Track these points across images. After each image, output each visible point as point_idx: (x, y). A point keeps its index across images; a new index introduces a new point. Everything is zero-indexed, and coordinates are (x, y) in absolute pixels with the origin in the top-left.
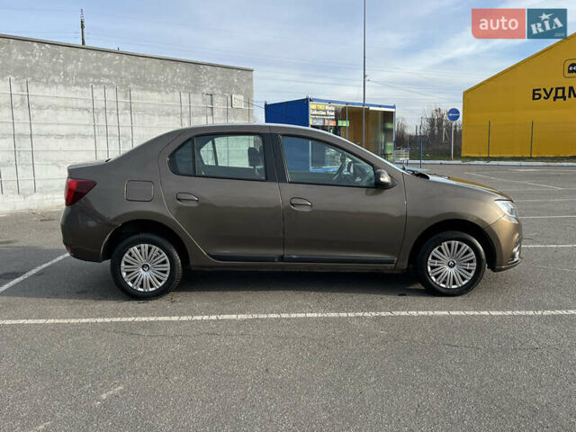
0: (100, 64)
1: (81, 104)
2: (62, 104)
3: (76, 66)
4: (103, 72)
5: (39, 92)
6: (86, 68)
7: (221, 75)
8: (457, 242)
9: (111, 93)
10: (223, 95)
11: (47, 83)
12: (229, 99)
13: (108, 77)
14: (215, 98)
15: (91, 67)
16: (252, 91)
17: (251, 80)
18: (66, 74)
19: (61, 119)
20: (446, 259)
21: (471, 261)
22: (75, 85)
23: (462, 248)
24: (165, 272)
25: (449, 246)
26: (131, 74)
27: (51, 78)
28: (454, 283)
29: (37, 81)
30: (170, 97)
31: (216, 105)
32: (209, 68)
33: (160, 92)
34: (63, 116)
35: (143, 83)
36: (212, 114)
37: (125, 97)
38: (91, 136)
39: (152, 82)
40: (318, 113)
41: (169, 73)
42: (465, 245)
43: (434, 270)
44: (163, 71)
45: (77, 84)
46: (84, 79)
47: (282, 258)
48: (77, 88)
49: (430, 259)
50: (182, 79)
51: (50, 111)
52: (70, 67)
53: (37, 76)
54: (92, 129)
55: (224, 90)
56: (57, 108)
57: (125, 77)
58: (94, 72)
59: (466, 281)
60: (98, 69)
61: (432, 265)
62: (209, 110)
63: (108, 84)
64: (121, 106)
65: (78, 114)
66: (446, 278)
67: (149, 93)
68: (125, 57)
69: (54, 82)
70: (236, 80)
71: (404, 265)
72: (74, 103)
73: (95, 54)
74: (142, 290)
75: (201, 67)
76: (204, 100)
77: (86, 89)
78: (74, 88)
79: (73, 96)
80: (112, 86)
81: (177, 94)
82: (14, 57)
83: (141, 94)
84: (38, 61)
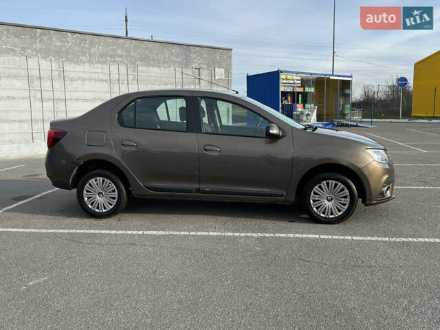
0: (115, 47)
1: (101, 77)
2: (87, 77)
3: (98, 50)
4: (117, 54)
5: (71, 69)
6: (105, 50)
7: (207, 54)
8: (334, 182)
9: (123, 69)
10: (208, 69)
11: (77, 62)
12: (213, 72)
13: (120, 56)
14: (202, 71)
15: (109, 49)
16: (231, 65)
17: (230, 57)
18: (91, 55)
19: (86, 87)
20: (326, 194)
21: (346, 197)
22: (97, 63)
23: (338, 186)
24: (114, 198)
25: (328, 184)
26: (138, 54)
27: (80, 58)
28: (332, 214)
29: (70, 61)
30: (167, 71)
31: (202, 77)
32: (197, 48)
33: (159, 67)
34: (87, 86)
35: (146, 60)
36: (200, 84)
37: (134, 71)
39: (154, 60)
40: (287, 82)
41: (166, 53)
42: (340, 184)
43: (315, 203)
44: (162, 51)
45: (98, 62)
46: (104, 58)
47: (198, 191)
48: (99, 65)
49: (312, 194)
50: (177, 57)
51: (79, 82)
52: (93, 50)
53: (70, 57)
54: (109, 95)
55: (209, 65)
56: (84, 80)
57: (133, 57)
58: (110, 53)
59: (342, 213)
60: (114, 51)
61: (314, 199)
62: (197, 80)
63: (121, 61)
64: (131, 77)
65: (99, 84)
66: (325, 209)
67: (151, 68)
68: (134, 41)
69: (82, 62)
70: (218, 58)
71: (292, 198)
72: (96, 76)
73: (111, 40)
74: (98, 211)
75: (191, 48)
76: (193, 73)
77: (105, 66)
78: (96, 66)
79: (95, 71)
80: (124, 63)
81: (172, 69)
82: (54, 43)
83: (144, 69)
84: (71, 46)
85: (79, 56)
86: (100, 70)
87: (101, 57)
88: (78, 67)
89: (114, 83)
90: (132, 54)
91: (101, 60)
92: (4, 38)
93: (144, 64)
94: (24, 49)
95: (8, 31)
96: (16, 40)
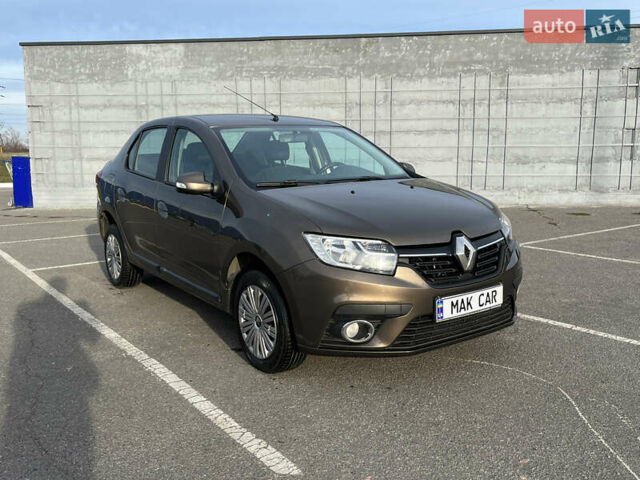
0: (472, 49)
1: (446, 96)
2: (424, 98)
3: (445, 56)
4: (475, 58)
5: (404, 88)
6: (455, 55)
8: (260, 290)
9: (483, 81)
11: (411, 77)
13: (479, 62)
18: (432, 66)
19: (421, 114)
21: (273, 325)
22: (441, 77)
26: (512, 55)
27: (416, 72)
29: (401, 77)
30: (567, 77)
33: (550, 73)
34: (425, 111)
35: (527, 65)
37: (501, 84)
38: (455, 131)
39: (539, 62)
43: (244, 325)
45: (443, 75)
46: (453, 68)
48: (444, 79)
50: (590, 53)
51: (412, 106)
52: (437, 58)
53: (401, 71)
54: (456, 123)
56: (419, 103)
57: (502, 61)
60: (470, 54)
62: (631, 91)
63: (480, 71)
64: (494, 95)
65: (441, 107)
66: (253, 341)
67: (534, 76)
68: (505, 35)
69: (420, 77)
72: (438, 96)
73: (467, 38)
74: (114, 276)
76: (623, 77)
77: (453, 79)
78: (439, 80)
79: (438, 88)
80: (483, 72)
81: (577, 74)
82: (381, 54)
83: (521, 78)
84: (404, 56)
85: (415, 68)
86: (444, 87)
87: (448, 67)
88: (412, 84)
89: (466, 105)
90: (501, 56)
91: (446, 70)
92: (321, 56)
93: (521, 70)
94: (343, 67)
95: (327, 46)
96: (335, 56)
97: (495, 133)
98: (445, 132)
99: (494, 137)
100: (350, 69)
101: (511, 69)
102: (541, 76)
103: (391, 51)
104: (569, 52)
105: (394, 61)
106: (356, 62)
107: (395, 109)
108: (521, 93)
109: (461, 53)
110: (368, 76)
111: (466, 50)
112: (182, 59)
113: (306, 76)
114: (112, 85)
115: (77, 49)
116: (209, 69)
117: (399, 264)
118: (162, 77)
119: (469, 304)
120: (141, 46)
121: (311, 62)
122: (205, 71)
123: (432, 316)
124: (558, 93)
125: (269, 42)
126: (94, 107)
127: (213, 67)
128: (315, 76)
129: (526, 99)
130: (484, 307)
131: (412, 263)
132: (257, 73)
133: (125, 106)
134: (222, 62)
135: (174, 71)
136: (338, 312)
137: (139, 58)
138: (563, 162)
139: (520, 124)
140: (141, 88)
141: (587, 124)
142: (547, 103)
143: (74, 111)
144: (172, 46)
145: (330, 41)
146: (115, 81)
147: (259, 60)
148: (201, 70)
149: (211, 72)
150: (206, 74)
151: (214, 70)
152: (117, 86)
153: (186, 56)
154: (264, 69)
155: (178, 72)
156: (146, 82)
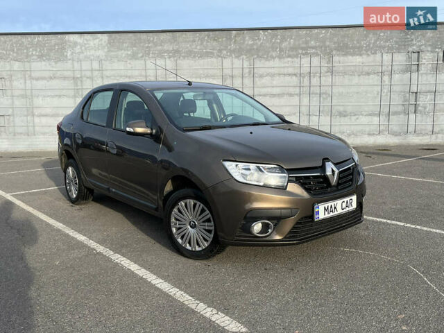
0: (308, 39)
1: (291, 70)
2: (276, 72)
3: (290, 43)
4: (310, 45)
5: (262, 65)
6: (297, 43)
9: (316, 61)
10: (432, 51)
11: (267, 57)
12: (441, 54)
14: (422, 55)
18: (281, 50)
26: (335, 43)
27: (270, 54)
29: (260, 57)
30: (371, 58)
31: (423, 61)
33: (361, 55)
34: (276, 81)
35: (345, 49)
36: (418, 71)
37: (328, 63)
38: (297, 95)
39: (353, 48)
41: (371, 38)
44: (366, 36)
45: (289, 56)
46: (295, 52)
48: (289, 59)
50: (386, 42)
51: (268, 78)
52: (284, 45)
53: (260, 54)
54: (297, 90)
55: (434, 46)
56: (273, 75)
57: (329, 47)
60: (307, 42)
62: (414, 68)
63: (314, 53)
64: (324, 70)
65: (288, 78)
67: (350, 57)
68: (330, 30)
69: (272, 57)
72: (286, 71)
73: (304, 32)
76: (408, 58)
77: (295, 59)
78: (286, 60)
79: (287, 65)
80: (317, 54)
81: (378, 56)
82: (246, 43)
83: (342, 58)
84: (262, 43)
85: (269, 52)
86: (289, 64)
87: (292, 51)
88: (267, 62)
89: (304, 77)
90: (327, 43)
91: (291, 53)
92: (205, 43)
93: (341, 53)
94: (220, 51)
95: (208, 36)
96: (215, 43)
97: (324, 96)
98: (291, 95)
99: (324, 99)
100: (225, 52)
101: (334, 52)
102: (354, 57)
103: (253, 40)
104: (373, 41)
105: (255, 47)
106: (229, 47)
107: (257, 79)
108: (341, 69)
109: (301, 42)
110: (237, 57)
111: (304, 39)
112: (107, 45)
113: (194, 57)
114: (56, 63)
115: (29, 38)
116: (126, 52)
117: (289, 181)
118: (92, 58)
119: (335, 208)
120: (77, 36)
121: (197, 47)
122: (123, 53)
123: (312, 217)
124: (366, 69)
125: (168, 33)
126: (43, 78)
127: (128, 50)
128: (201, 57)
129: (345, 73)
130: (345, 210)
131: (298, 181)
132: (161, 55)
133: (65, 78)
134: (135, 47)
135: (101, 53)
136: (248, 215)
137: (76, 44)
138: (370, 115)
139: (341, 90)
140: (77, 65)
141: (386, 89)
142: (359, 75)
143: (28, 82)
144: (99, 35)
145: (211, 33)
146: (57, 60)
147: (161, 45)
148: (120, 53)
149: (127, 54)
150: (124, 55)
151: (129, 53)
152: (60, 64)
153: (110, 43)
154: (165, 52)
155: (104, 54)
156: (81, 61)
